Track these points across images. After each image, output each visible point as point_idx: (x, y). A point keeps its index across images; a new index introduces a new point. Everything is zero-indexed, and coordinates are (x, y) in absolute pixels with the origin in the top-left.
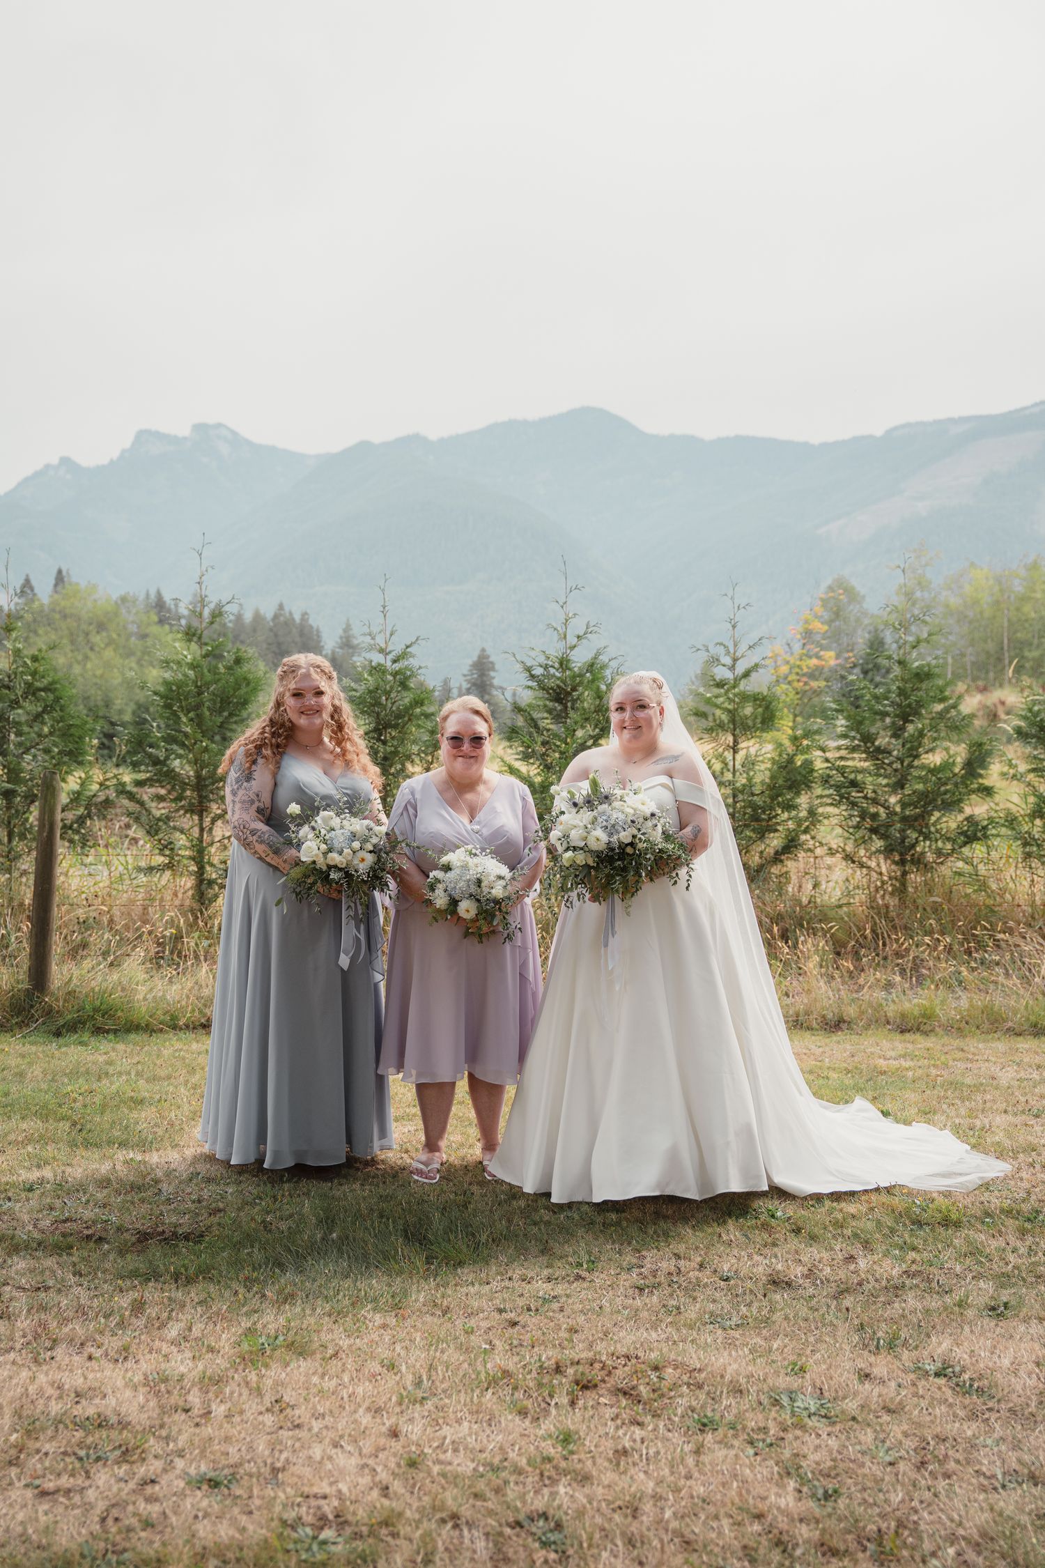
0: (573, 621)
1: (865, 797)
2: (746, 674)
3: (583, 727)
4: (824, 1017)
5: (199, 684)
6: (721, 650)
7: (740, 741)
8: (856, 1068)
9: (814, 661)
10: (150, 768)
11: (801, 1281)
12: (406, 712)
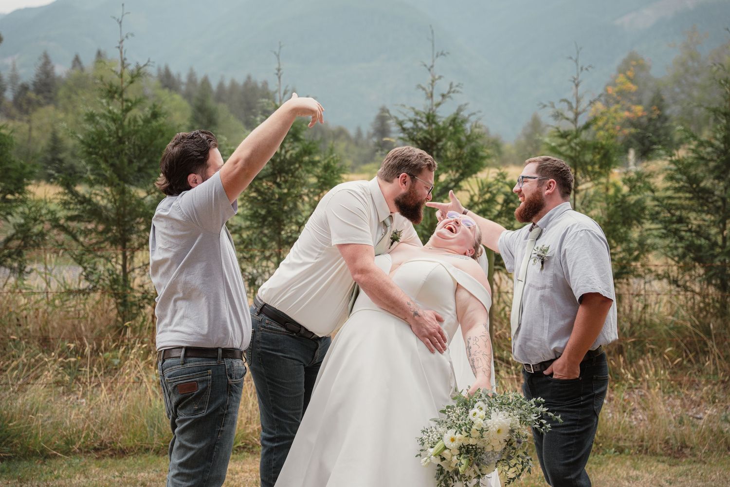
0: (438, 83)
1: (690, 230)
2: (587, 126)
3: (446, 172)
5: (120, 134)
6: (565, 106)
7: (580, 183)
10: (79, 207)
12: (298, 158)
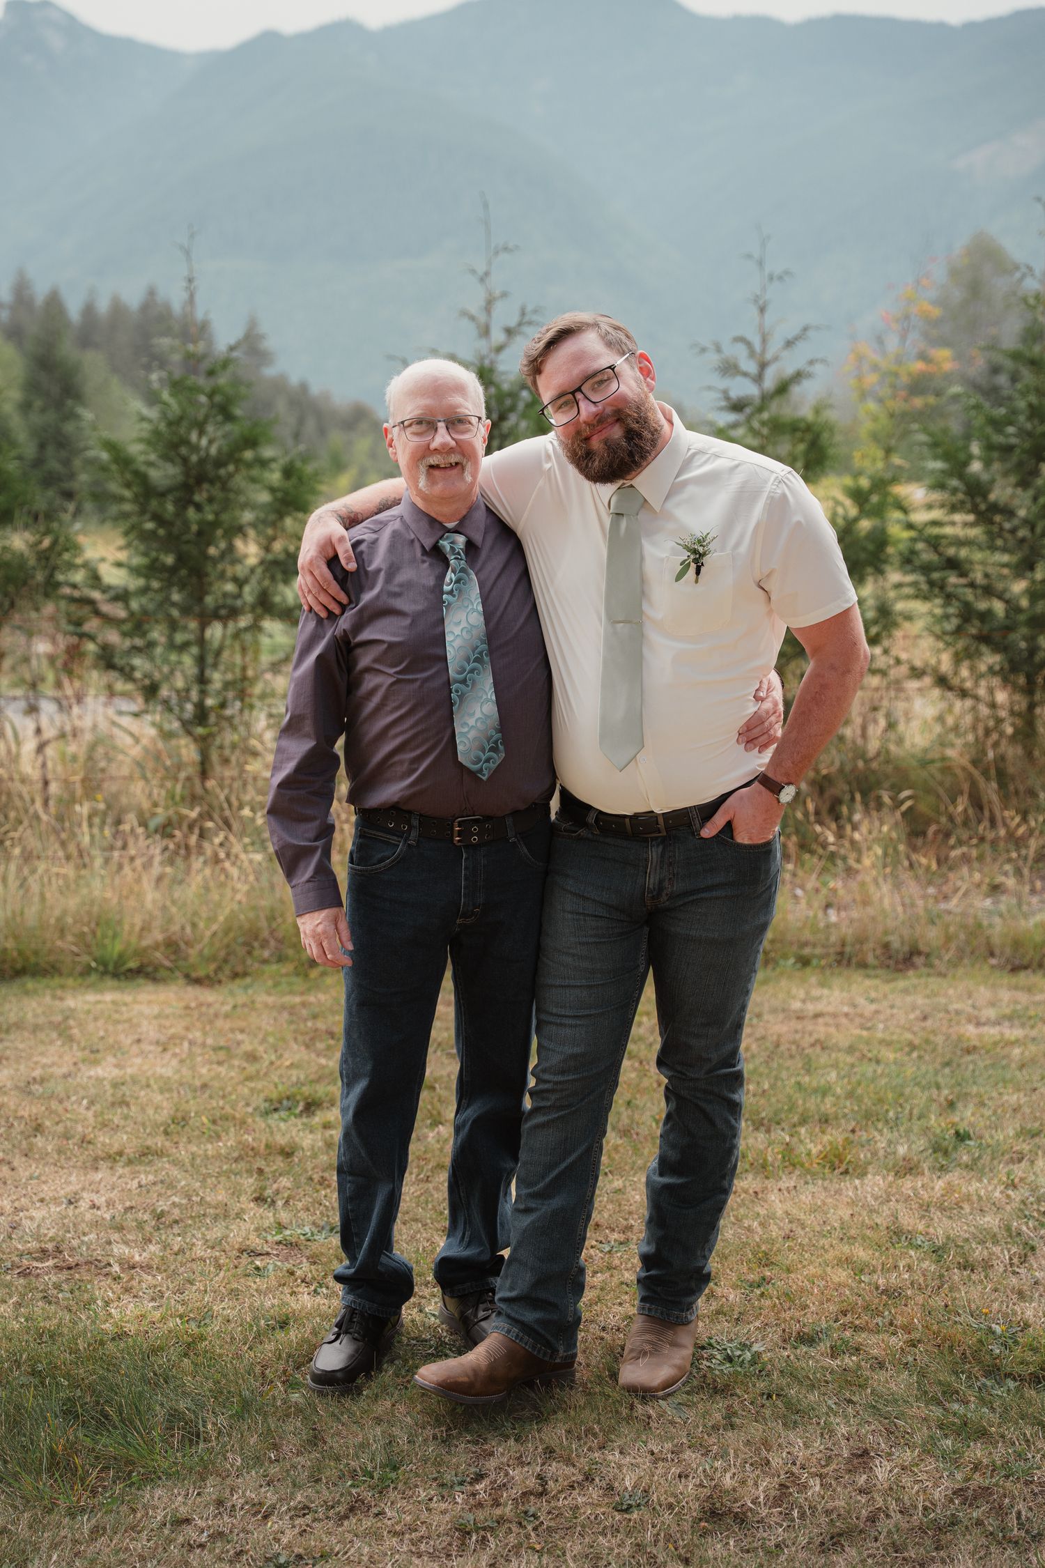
0: (499, 308)
2: (783, 389)
4: (886, 946)
6: (740, 353)
8: (927, 1041)
9: (919, 366)
11: (764, 1512)
12: (231, 456)
